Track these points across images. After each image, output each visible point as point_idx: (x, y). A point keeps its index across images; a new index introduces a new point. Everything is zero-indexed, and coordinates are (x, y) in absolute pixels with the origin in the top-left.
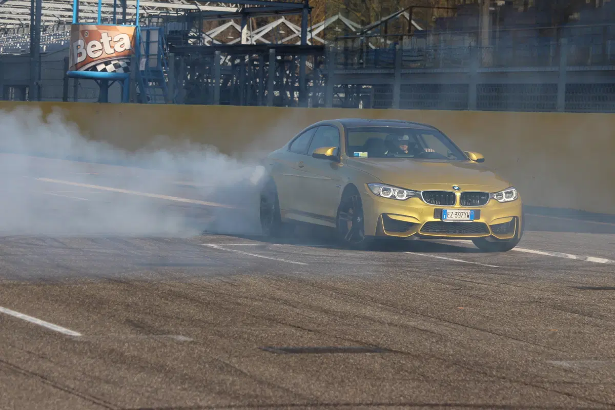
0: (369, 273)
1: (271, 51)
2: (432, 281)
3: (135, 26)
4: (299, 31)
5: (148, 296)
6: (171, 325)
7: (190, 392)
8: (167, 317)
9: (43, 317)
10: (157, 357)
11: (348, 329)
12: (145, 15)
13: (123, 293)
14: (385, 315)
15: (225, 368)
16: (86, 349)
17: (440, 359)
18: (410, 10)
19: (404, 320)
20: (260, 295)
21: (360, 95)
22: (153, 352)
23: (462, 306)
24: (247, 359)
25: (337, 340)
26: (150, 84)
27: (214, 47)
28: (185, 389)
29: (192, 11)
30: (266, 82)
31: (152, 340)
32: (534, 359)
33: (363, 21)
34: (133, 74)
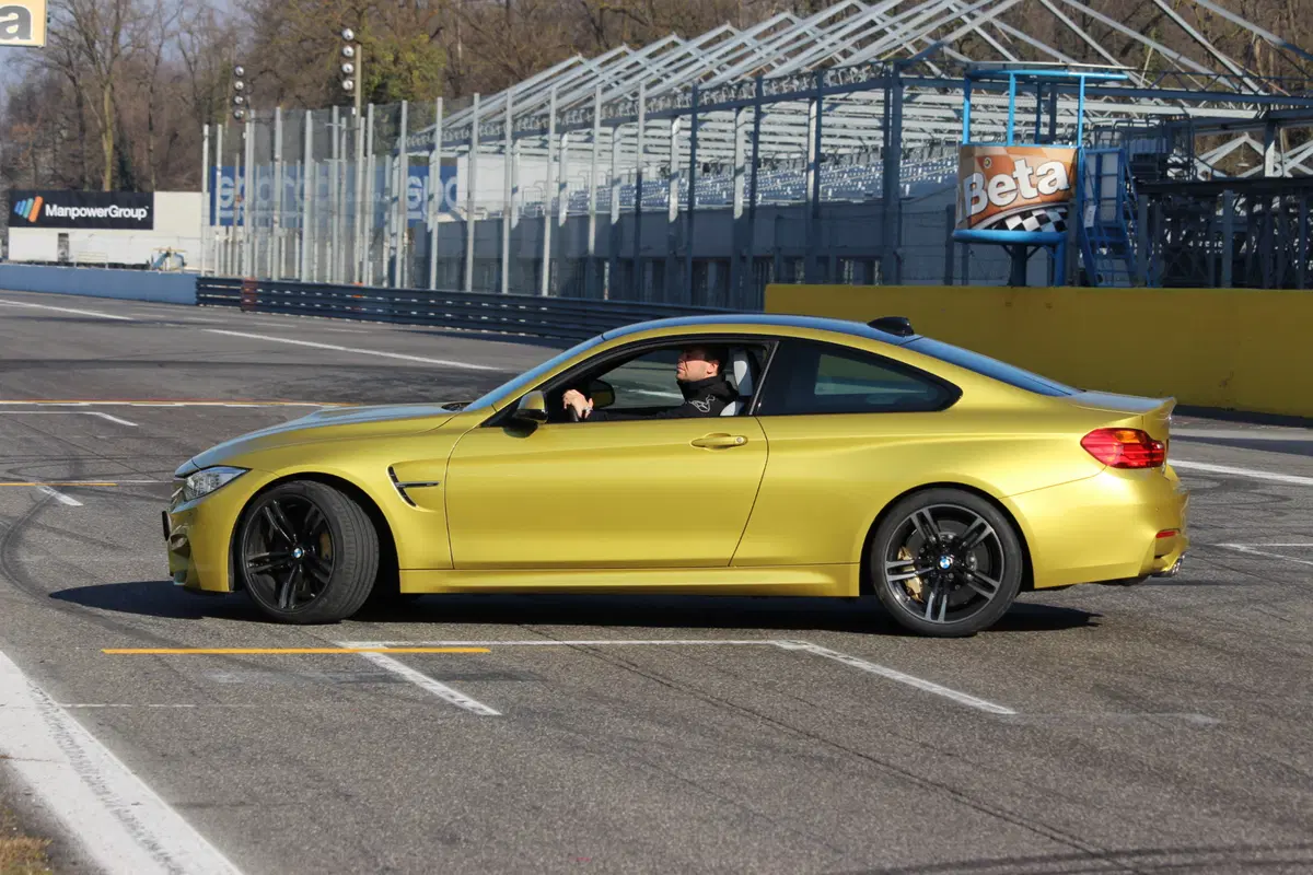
3: (1076, 147)
6: (1177, 694)
7: (1227, 820)
8: (1169, 679)
9: (943, 679)
10: (1159, 753)
12: (1089, 127)
15: (1285, 775)
16: (1027, 738)
22: (1150, 744)
26: (1104, 251)
27: (1215, 183)
28: (1216, 814)
29: (1172, 119)
31: (1145, 723)
34: (1071, 234)
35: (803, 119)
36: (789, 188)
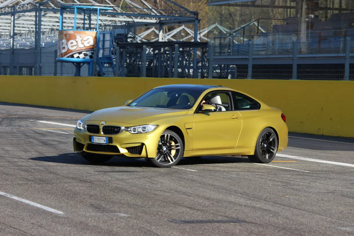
0: (233, 176)
1: (176, 45)
2: (270, 180)
3: (96, 31)
4: (193, 33)
5: (103, 190)
6: (116, 207)
8: (114, 202)
9: (41, 203)
10: (108, 226)
11: (221, 209)
12: (102, 25)
13: (88, 188)
14: (242, 201)
15: (148, 232)
16: (66, 221)
17: (274, 226)
18: (258, 21)
19: (254, 204)
20: (169, 189)
21: (229, 71)
22: (106, 223)
23: (288, 195)
24: (161, 227)
25: (214, 215)
26: (106, 65)
27: (143, 43)
29: (130, 22)
30: (174, 64)
31: (105, 216)
32: (330, 226)
33: (230, 27)
34: (95, 59)
35: (9, 21)
36: (5, 44)
